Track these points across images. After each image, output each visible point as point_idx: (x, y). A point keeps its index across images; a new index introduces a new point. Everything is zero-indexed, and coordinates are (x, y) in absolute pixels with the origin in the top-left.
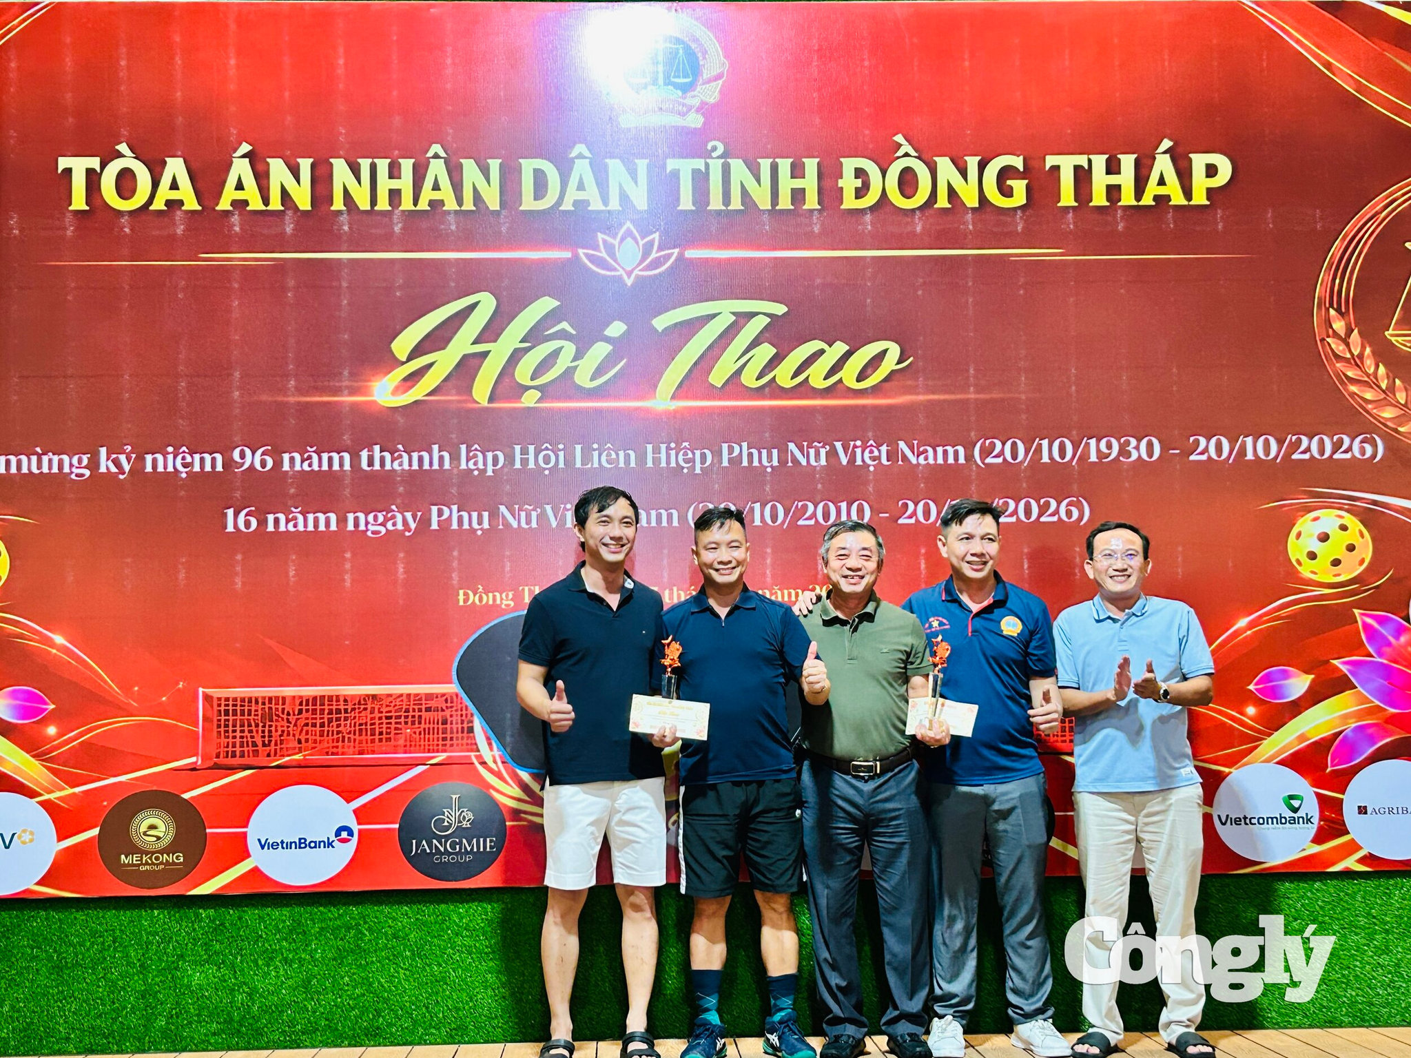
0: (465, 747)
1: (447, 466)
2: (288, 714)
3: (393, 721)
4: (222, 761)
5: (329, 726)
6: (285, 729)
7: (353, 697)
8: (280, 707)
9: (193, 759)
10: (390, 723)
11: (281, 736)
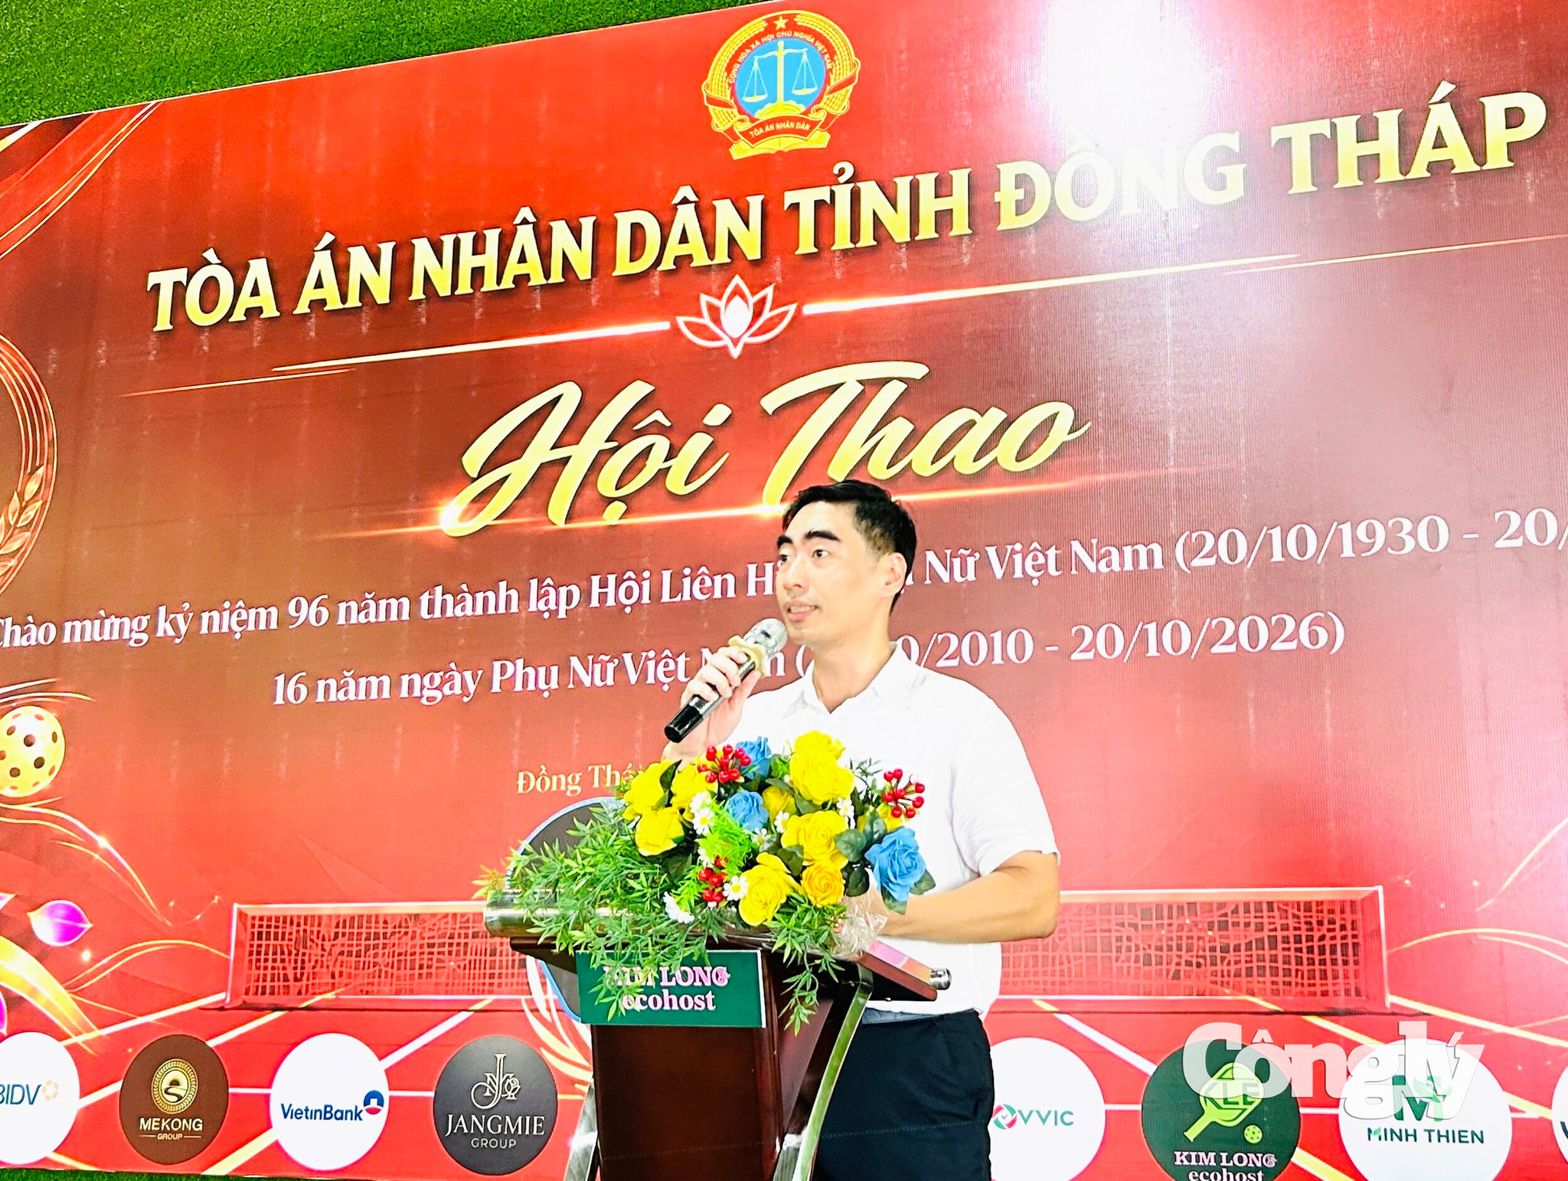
0: (515, 987)
1: (514, 609)
2: (324, 940)
3: (435, 950)
4: (251, 999)
5: (365, 956)
6: (319, 958)
7: (393, 916)
8: (315, 929)
9: (221, 996)
10: (432, 953)
11: (314, 967)
